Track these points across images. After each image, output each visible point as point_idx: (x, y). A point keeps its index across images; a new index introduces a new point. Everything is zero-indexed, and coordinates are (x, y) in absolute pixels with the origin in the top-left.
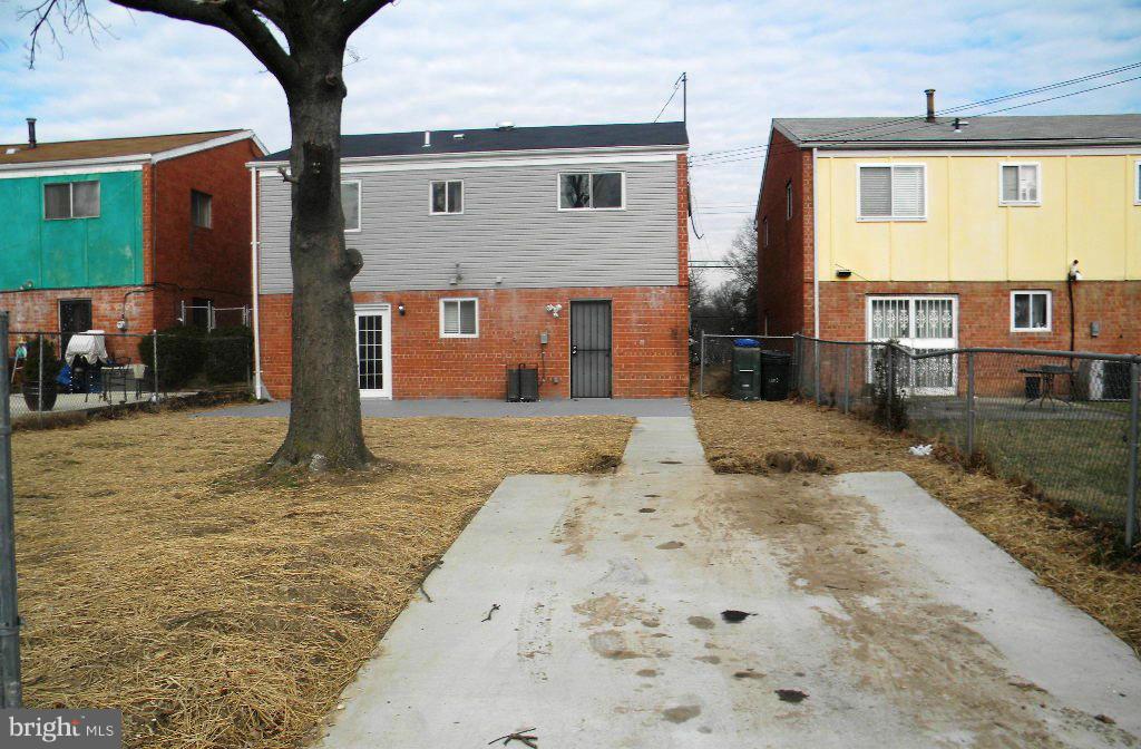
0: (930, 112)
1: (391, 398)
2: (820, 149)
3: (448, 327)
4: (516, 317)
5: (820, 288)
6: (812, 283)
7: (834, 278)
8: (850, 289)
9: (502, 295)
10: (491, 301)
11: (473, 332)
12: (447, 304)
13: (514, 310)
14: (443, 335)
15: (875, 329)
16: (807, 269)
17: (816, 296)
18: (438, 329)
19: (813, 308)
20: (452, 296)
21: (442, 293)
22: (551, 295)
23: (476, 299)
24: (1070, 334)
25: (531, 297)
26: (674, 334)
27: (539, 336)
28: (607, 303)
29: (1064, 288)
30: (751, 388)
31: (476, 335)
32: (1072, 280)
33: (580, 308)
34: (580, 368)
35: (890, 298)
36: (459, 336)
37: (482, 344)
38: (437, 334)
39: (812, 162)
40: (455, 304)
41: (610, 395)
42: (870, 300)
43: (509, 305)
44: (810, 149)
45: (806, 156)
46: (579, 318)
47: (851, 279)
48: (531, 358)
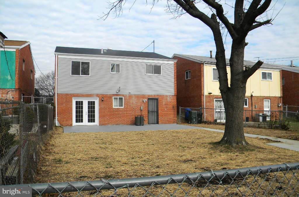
0: (211, 56)
1: (98, 125)
2: (205, 64)
3: (115, 105)
4: (134, 102)
5: (205, 97)
6: (204, 95)
7: (208, 94)
8: (211, 97)
9: (130, 96)
10: (128, 98)
11: (122, 106)
12: (114, 98)
13: (134, 101)
14: (114, 107)
15: (216, 107)
16: (202, 92)
17: (204, 98)
18: (112, 105)
19: (204, 101)
20: (117, 96)
21: (114, 95)
22: (143, 96)
23: (123, 97)
24: (251, 108)
25: (138, 97)
26: (173, 107)
27: (141, 108)
28: (157, 99)
29: (250, 98)
30: (196, 121)
31: (123, 107)
32: (252, 96)
33: (150, 100)
34: (150, 116)
35: (219, 99)
36: (118, 107)
37: (125, 110)
38: (112, 107)
39: (203, 67)
40: (117, 98)
41: (158, 123)
42: (215, 99)
43: (132, 99)
44: (203, 63)
45: (202, 66)
46: (150, 103)
47: (211, 94)
48: (138, 113)
